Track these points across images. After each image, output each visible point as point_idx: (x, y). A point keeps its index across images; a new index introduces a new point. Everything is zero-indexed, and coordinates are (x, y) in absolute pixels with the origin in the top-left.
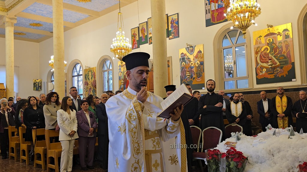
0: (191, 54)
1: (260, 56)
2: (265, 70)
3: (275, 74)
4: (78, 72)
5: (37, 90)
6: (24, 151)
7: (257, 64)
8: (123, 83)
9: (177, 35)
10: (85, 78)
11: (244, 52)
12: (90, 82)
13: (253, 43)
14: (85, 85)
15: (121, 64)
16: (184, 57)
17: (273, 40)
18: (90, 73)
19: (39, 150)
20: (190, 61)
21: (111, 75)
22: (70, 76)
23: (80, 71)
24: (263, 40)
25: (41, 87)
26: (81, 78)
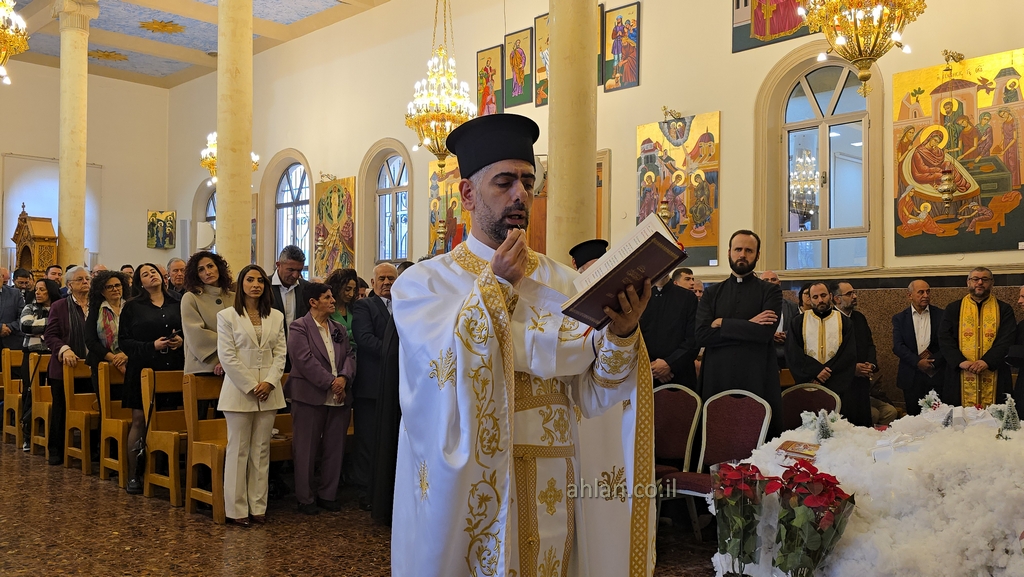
0: (678, 145)
1: (914, 158)
2: (926, 207)
3: (962, 222)
4: (296, 193)
5: (159, 246)
6: (112, 442)
7: (902, 184)
8: (442, 236)
9: (633, 78)
10: (319, 211)
11: (860, 144)
12: (334, 226)
13: (892, 113)
14: (318, 235)
15: (438, 169)
16: (652, 153)
17: (960, 104)
18: (335, 196)
19: (162, 440)
20: (673, 169)
21: (404, 208)
22: (269, 205)
23: (301, 187)
24: (926, 104)
25: (171, 237)
26: (305, 212)
